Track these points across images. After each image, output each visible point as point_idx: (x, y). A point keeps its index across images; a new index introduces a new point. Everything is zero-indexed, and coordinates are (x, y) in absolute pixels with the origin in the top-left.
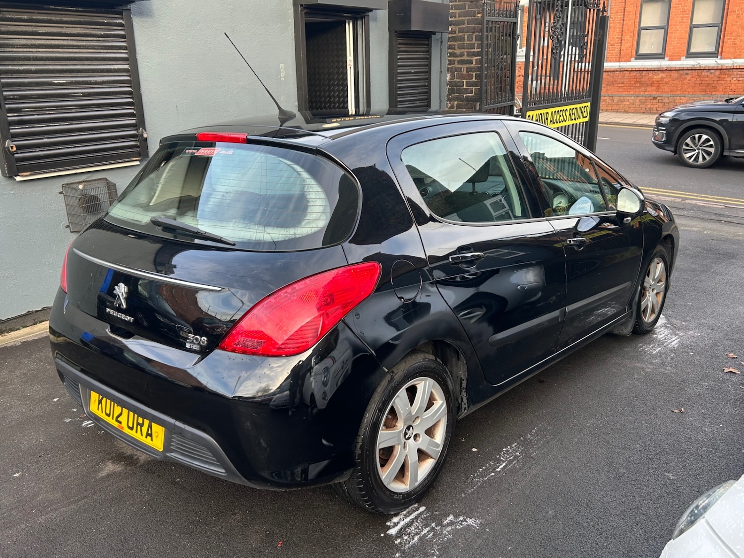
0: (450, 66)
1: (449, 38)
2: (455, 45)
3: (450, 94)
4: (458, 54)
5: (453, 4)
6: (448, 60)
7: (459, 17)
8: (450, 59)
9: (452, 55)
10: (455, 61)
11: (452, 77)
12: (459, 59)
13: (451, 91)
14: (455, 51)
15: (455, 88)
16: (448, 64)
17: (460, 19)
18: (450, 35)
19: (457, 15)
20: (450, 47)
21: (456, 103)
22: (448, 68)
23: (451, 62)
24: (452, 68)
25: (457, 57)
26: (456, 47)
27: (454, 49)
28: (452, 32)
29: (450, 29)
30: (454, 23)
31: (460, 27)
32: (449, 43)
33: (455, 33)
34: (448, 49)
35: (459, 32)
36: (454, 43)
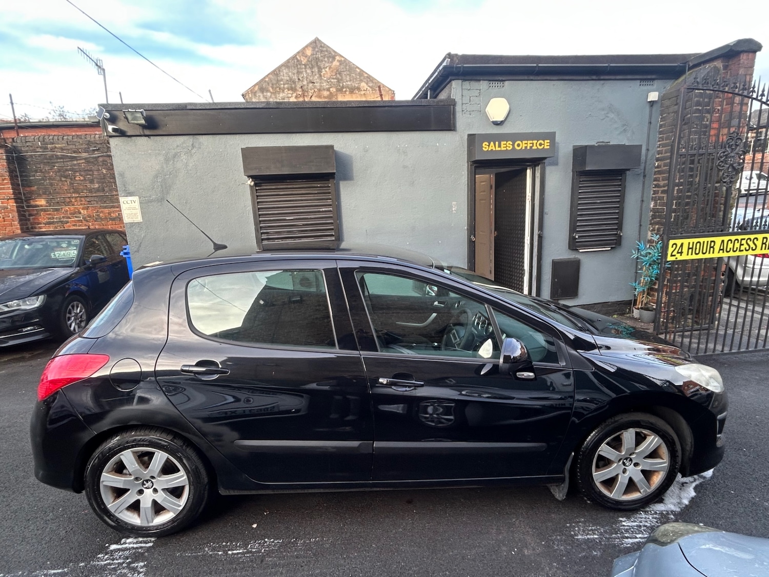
0: (654, 196)
1: (655, 172)
2: (659, 178)
3: (653, 219)
4: (662, 185)
5: (660, 143)
6: (653, 190)
7: (665, 153)
8: (654, 189)
9: (656, 186)
10: (658, 191)
11: (655, 205)
12: (662, 189)
13: (654, 217)
14: (659, 183)
15: (657, 214)
16: (653, 194)
17: (666, 155)
18: (656, 170)
19: (663, 152)
20: (655, 180)
21: (657, 226)
22: (653, 197)
23: (655, 192)
24: (656, 197)
25: (661, 187)
26: (661, 179)
27: (659, 181)
28: (658, 167)
29: (657, 164)
30: (660, 159)
31: (665, 162)
32: (655, 176)
33: (661, 167)
34: (654, 181)
35: (664, 166)
36: (659, 176)
